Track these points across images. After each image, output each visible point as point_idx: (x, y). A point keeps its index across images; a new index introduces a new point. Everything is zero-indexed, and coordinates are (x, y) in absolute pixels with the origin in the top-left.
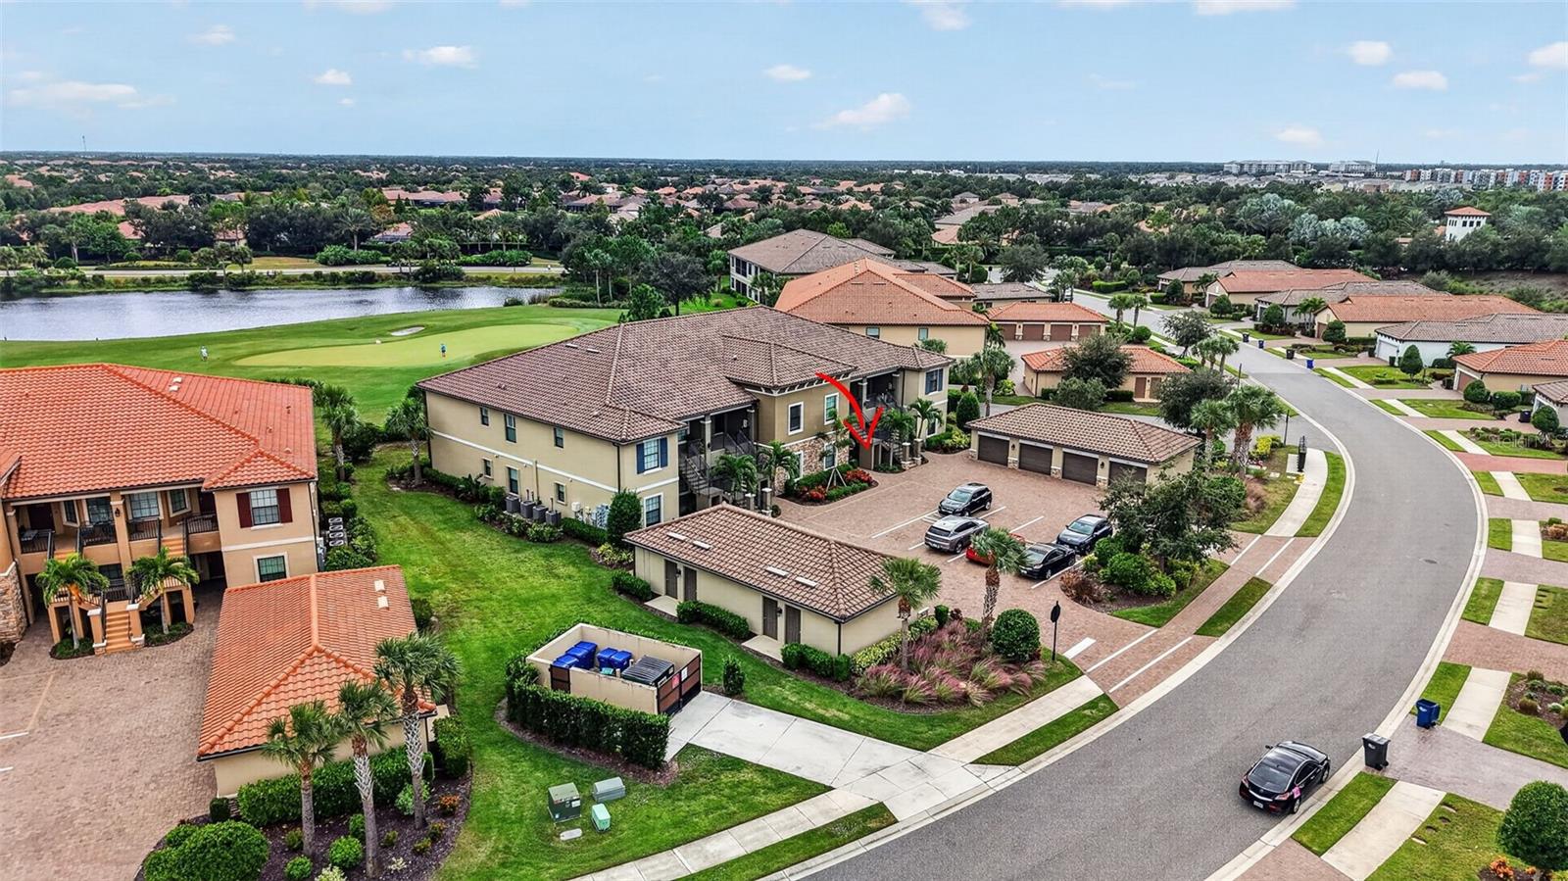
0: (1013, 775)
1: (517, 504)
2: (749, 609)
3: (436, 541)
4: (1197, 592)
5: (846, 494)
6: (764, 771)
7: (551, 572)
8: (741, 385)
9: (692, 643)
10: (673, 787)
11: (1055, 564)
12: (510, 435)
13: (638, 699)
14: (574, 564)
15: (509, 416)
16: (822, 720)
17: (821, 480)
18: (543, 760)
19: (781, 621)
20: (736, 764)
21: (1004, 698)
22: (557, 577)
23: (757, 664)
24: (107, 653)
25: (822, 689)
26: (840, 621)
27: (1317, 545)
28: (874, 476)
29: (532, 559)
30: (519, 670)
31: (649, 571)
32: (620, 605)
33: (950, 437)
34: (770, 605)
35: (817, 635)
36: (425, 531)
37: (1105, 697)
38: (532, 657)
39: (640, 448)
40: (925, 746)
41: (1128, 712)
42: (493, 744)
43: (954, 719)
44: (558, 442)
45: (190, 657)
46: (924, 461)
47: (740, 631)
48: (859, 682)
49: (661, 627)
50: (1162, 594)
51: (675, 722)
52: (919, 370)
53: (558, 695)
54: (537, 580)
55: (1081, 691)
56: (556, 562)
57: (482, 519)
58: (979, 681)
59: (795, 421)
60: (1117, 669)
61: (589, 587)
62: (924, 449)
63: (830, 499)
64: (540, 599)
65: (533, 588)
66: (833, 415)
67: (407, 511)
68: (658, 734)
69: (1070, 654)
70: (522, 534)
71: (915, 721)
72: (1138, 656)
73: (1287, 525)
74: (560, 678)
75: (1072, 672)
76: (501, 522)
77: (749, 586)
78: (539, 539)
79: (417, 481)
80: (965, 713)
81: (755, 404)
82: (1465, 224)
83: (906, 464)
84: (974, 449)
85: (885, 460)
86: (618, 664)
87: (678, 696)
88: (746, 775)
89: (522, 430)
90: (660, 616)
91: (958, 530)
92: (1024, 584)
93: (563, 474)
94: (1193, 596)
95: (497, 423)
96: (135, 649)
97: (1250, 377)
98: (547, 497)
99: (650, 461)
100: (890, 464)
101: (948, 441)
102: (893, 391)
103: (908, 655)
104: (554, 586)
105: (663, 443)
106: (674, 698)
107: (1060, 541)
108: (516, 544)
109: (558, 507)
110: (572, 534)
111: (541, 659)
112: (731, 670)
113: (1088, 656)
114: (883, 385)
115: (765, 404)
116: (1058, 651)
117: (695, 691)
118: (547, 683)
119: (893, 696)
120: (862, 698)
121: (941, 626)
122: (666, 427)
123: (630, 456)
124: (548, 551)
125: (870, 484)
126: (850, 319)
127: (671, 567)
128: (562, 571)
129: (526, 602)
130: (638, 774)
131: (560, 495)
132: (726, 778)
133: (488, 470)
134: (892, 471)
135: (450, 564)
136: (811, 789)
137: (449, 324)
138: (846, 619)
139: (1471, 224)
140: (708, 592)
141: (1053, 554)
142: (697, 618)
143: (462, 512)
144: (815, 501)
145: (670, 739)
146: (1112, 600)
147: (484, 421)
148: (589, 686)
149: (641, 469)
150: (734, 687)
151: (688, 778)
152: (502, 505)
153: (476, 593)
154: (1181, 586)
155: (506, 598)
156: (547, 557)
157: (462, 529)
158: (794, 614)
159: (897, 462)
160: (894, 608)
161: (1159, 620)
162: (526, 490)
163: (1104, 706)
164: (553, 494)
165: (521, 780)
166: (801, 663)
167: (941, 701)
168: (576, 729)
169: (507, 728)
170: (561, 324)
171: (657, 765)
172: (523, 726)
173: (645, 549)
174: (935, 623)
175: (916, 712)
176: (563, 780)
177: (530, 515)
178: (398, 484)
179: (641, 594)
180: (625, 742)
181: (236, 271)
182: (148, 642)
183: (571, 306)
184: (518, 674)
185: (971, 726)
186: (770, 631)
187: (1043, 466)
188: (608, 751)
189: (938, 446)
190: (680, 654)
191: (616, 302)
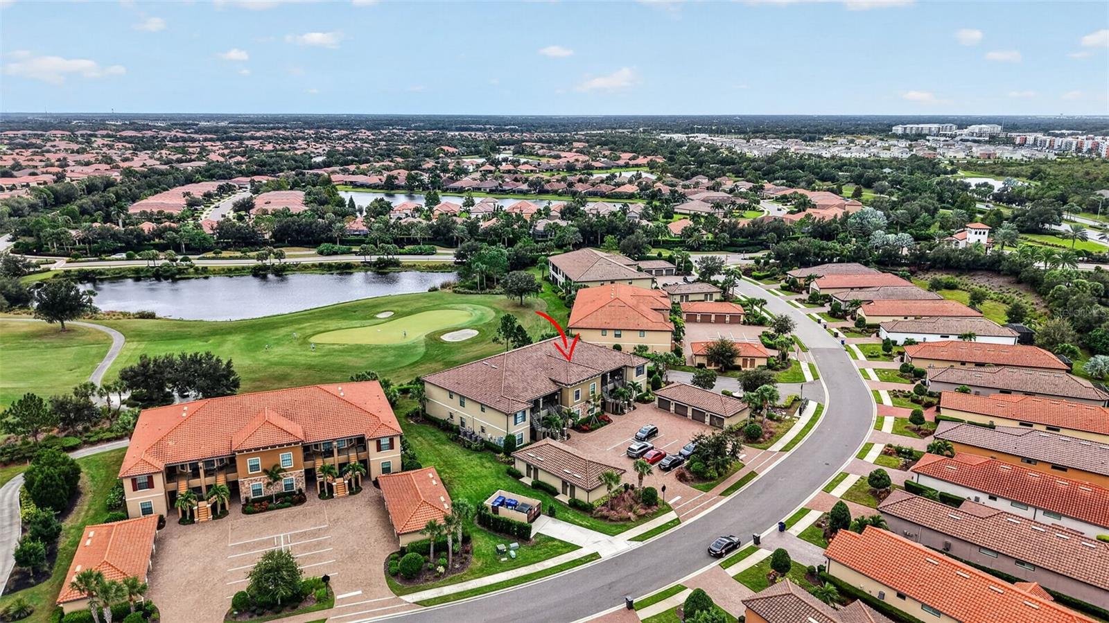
0: (640, 544)
1: (465, 434)
2: (557, 484)
3: (436, 450)
4: (727, 477)
5: (599, 427)
6: (561, 541)
7: (482, 465)
8: (554, 382)
9: (537, 497)
10: (533, 546)
11: (675, 464)
12: (462, 404)
13: (521, 518)
14: (490, 461)
15: (462, 397)
16: (581, 525)
17: (588, 420)
18: (492, 537)
19: (568, 489)
20: (553, 539)
21: (642, 519)
22: (486, 468)
23: (559, 504)
24: (338, 498)
25: (582, 515)
26: (588, 491)
27: (787, 455)
28: (611, 417)
29: (474, 459)
30: (481, 507)
31: (520, 467)
32: (510, 481)
33: (648, 395)
34: (564, 483)
35: (581, 495)
36: (431, 445)
37: (678, 519)
38: (485, 502)
39: (516, 415)
40: (613, 535)
41: (683, 524)
42: (476, 531)
43: (625, 525)
44: (483, 410)
45: (366, 499)
46: (635, 408)
47: (553, 492)
48: (594, 512)
49: (525, 490)
50: (712, 478)
51: (533, 525)
52: (633, 367)
53: (496, 516)
54: (478, 469)
55: (672, 516)
56: (484, 460)
57: (452, 440)
58: (634, 512)
59: (577, 397)
60: (686, 508)
61: (498, 473)
62: (635, 401)
63: (592, 430)
64: (481, 477)
65: (477, 472)
66: (593, 392)
67: (420, 434)
68: (529, 529)
69: (670, 503)
70: (469, 447)
71: (611, 526)
72: (694, 504)
73: (777, 446)
74: (495, 510)
75: (669, 509)
76: (460, 441)
77: (558, 477)
78: (476, 450)
79: (420, 418)
80: (628, 524)
81: (561, 390)
82: (976, 233)
83: (626, 411)
84: (656, 403)
85: (617, 409)
86: (514, 505)
87: (534, 518)
88: (556, 543)
89: (467, 403)
90: (525, 485)
91: (640, 449)
92: (662, 473)
93: (485, 423)
94: (724, 479)
95: (456, 399)
96: (347, 496)
97: (809, 352)
98: (477, 431)
99: (519, 420)
100: (619, 411)
101: (646, 398)
102: (622, 375)
103: (612, 504)
104: (485, 472)
105: (524, 412)
106: (533, 517)
107: (680, 454)
108: (468, 452)
109: (482, 435)
110: (488, 448)
111: (488, 503)
112: (551, 508)
113: (676, 504)
114: (618, 373)
115: (564, 390)
116: (666, 500)
117: (539, 515)
118: (491, 512)
119: (605, 518)
120: (595, 518)
121: (625, 492)
122: (525, 406)
123: (512, 419)
124: (480, 455)
125: (609, 421)
126: (608, 327)
127: (529, 466)
128: (487, 465)
129: (476, 479)
130: (522, 542)
131: (483, 430)
132: (550, 543)
133: (452, 417)
134: (619, 414)
135: (444, 461)
136: (576, 547)
137: (405, 310)
138: (590, 491)
139: (980, 233)
140: (543, 477)
141: (675, 460)
142: (539, 487)
143: (443, 436)
144: (585, 431)
145: (532, 531)
146: (692, 480)
147: (451, 397)
148: (505, 513)
149: (516, 423)
150: (552, 514)
151: (538, 543)
152: (459, 433)
153: (457, 474)
154: (720, 475)
155: (468, 477)
156: (481, 458)
157: (444, 444)
158: (573, 487)
159: (622, 409)
160: (606, 487)
161: (707, 489)
162: (469, 426)
163: (676, 522)
164: (480, 430)
165: (486, 542)
166: (575, 505)
167: (621, 520)
168: (502, 527)
169: (479, 527)
170: (462, 310)
171: (528, 539)
172: (484, 525)
173: (519, 459)
174: (623, 490)
175: (612, 523)
176: (500, 543)
177: (471, 438)
178: (412, 419)
179: (517, 476)
180: (518, 532)
181: (276, 262)
182: (350, 494)
183: (465, 293)
184: (482, 509)
185: (629, 528)
186: (565, 492)
187: (684, 413)
188: (512, 534)
189: (641, 400)
190: (534, 502)
191: (488, 290)
